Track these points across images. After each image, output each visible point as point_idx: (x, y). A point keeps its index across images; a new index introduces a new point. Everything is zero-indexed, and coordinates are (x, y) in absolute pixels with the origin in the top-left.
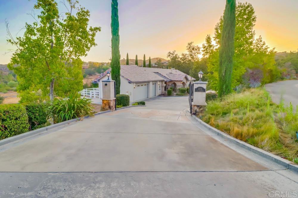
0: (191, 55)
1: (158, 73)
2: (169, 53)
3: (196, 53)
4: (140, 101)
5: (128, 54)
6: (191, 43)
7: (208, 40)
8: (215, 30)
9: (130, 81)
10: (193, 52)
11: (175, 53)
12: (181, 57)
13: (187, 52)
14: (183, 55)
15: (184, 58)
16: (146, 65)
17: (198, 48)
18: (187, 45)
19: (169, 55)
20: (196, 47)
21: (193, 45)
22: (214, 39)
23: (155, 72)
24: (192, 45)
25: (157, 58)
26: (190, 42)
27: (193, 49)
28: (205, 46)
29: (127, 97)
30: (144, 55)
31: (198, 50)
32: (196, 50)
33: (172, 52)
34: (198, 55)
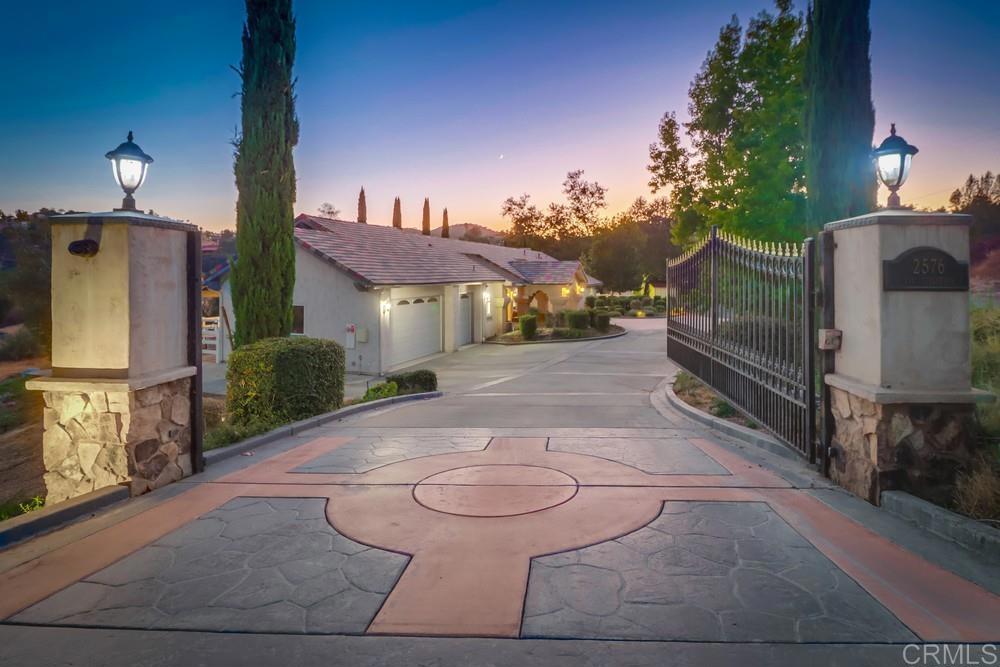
0: (578, 210)
1: (479, 256)
2: (510, 200)
3: (593, 205)
4: (411, 364)
5: (362, 193)
6: (577, 174)
7: (668, 131)
8: (691, 100)
9: (362, 278)
10: (584, 200)
11: (529, 205)
12: (548, 213)
13: (565, 201)
14: (553, 209)
15: (557, 220)
16: (431, 229)
17: (599, 189)
18: (565, 178)
19: (510, 209)
20: (591, 185)
21: (581, 179)
22: (687, 130)
23: (467, 255)
24: (579, 180)
25: (466, 224)
26: (573, 170)
27: (584, 191)
28: (660, 153)
29: (325, 353)
30: (427, 203)
31: (597, 195)
32: (592, 194)
33: (517, 199)
34: (599, 210)
